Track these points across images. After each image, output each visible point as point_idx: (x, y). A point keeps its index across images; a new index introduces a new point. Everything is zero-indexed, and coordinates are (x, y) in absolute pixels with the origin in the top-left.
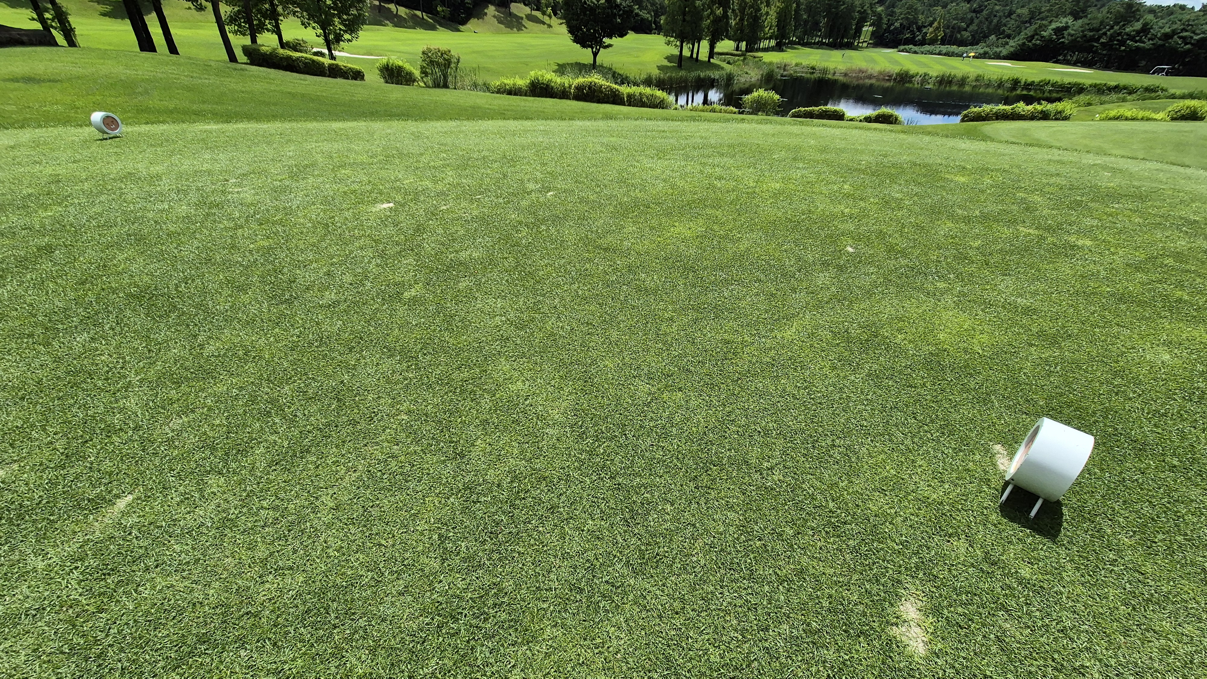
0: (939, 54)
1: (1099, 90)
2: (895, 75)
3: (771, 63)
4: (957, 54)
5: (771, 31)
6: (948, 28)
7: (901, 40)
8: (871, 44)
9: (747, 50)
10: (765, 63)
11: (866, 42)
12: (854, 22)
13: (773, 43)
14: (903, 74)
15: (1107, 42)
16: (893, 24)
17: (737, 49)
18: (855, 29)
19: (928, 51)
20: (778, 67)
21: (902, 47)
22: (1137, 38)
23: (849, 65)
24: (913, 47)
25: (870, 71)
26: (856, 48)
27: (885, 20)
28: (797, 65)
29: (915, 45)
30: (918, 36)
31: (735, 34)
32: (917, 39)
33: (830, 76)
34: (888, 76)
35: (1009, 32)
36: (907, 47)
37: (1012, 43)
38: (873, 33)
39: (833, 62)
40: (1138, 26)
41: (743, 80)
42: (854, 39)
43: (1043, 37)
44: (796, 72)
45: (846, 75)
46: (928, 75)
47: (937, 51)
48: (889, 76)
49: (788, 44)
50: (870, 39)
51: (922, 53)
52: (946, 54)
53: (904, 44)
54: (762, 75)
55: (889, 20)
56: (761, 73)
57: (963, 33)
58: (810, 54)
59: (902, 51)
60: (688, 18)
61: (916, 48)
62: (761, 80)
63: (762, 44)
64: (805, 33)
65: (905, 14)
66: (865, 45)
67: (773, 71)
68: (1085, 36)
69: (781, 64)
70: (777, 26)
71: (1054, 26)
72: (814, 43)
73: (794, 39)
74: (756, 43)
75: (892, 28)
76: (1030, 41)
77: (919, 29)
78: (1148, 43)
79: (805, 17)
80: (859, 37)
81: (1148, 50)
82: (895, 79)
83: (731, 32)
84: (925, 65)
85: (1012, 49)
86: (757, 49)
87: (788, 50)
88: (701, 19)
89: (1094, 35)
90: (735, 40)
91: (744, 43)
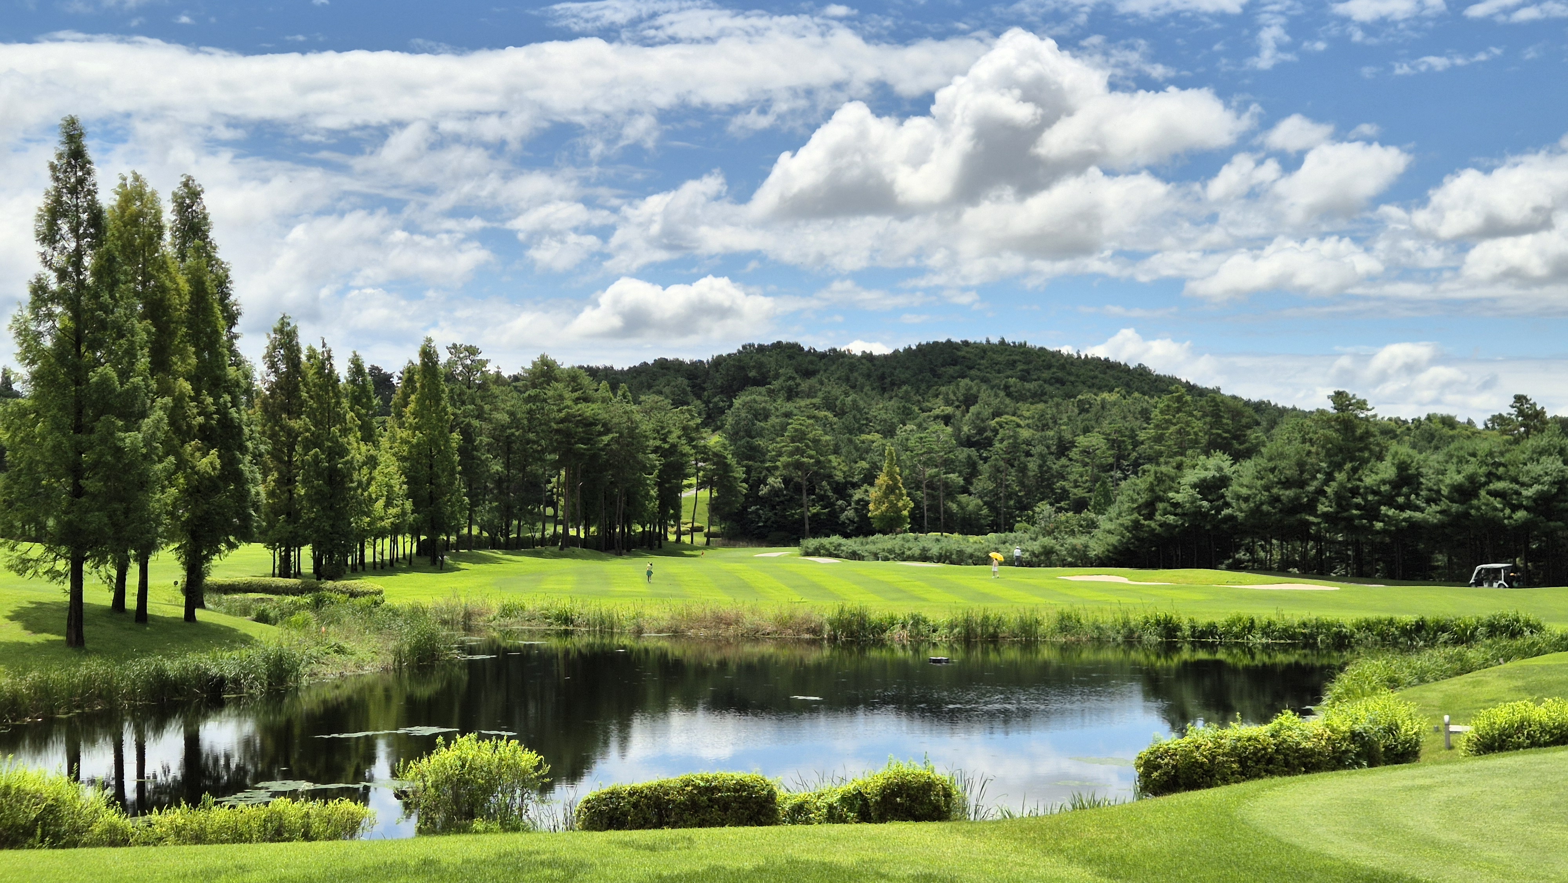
0: (924, 557)
1: (1383, 636)
2: (827, 627)
3: (416, 613)
4: (971, 556)
5: (392, 511)
6: (918, 488)
7: (801, 521)
8: (715, 535)
9: (320, 572)
10: (395, 613)
11: (700, 529)
12: (651, 478)
13: (407, 545)
14: (850, 623)
15: (1337, 513)
16: (764, 481)
17: (285, 568)
18: (660, 496)
19: (891, 551)
20: (444, 622)
21: (812, 543)
22: (1401, 500)
23: (678, 604)
24: (843, 541)
25: (749, 620)
26: (677, 550)
27: (739, 473)
28: (507, 612)
29: (847, 536)
30: (843, 510)
31: (271, 525)
32: (843, 517)
33: (626, 641)
34: (808, 631)
35: (1079, 493)
36: (825, 541)
37: (1104, 522)
38: (715, 507)
39: (623, 596)
40: (1386, 470)
41: (329, 673)
42: (663, 524)
43: (1176, 505)
44: (509, 634)
45: (676, 634)
46: (925, 621)
47: (917, 551)
48: (813, 631)
49: (458, 546)
50: (711, 523)
51: (876, 557)
52: (943, 558)
53: (815, 534)
54: (398, 653)
55: (748, 471)
56: (392, 645)
57: (963, 498)
58: (538, 577)
59: (816, 552)
60: (91, 484)
61: (852, 544)
62: (399, 671)
63: (368, 552)
64: (507, 513)
65: (791, 454)
66: (700, 539)
67: (432, 637)
68: (1276, 499)
69: (452, 611)
70: (408, 496)
71: (1191, 477)
72: (543, 542)
73: (475, 531)
74: (350, 550)
75: (764, 490)
76: (1150, 516)
77: (842, 489)
78: (1429, 510)
79: (497, 467)
80: (677, 518)
81: (1435, 527)
82: (833, 639)
83: (258, 520)
84: (899, 593)
85: (1114, 539)
86: (354, 568)
87: (464, 565)
88: (144, 484)
89: (1297, 498)
90: (271, 544)
91: (306, 552)
